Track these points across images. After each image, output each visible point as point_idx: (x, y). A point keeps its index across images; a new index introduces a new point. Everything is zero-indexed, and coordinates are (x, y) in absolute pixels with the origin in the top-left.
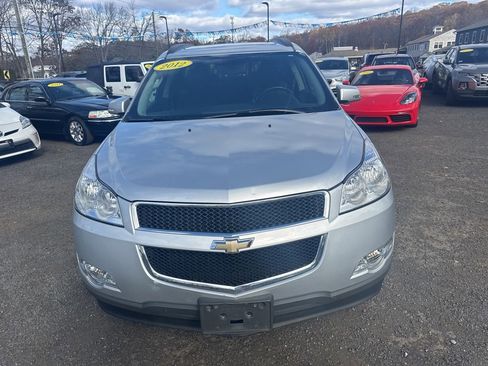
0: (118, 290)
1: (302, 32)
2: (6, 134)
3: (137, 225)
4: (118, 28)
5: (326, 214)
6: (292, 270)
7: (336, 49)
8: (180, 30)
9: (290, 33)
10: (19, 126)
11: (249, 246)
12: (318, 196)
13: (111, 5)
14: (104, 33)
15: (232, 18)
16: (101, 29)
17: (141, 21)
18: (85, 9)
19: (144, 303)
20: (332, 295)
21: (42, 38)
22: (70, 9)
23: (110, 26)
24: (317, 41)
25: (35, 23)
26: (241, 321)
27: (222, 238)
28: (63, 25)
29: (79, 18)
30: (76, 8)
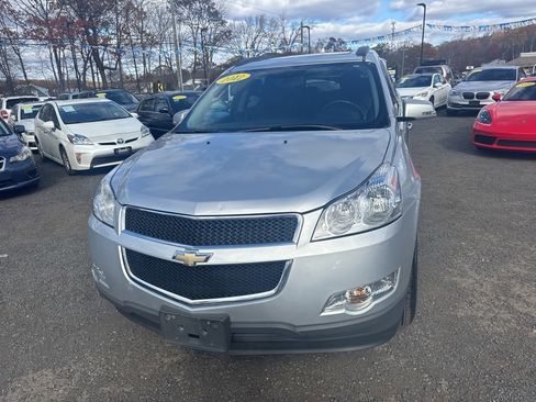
0: (106, 285)
1: (481, 35)
2: (127, 142)
3: (124, 228)
4: (266, 39)
5: (295, 240)
6: (253, 293)
7: (523, 55)
8: (332, 39)
9: (465, 38)
10: (139, 135)
11: (206, 260)
12: (290, 219)
13: (262, 17)
14: (253, 46)
15: (393, 24)
16: (250, 41)
17: (290, 33)
18: (237, 22)
19: (125, 302)
20: (299, 330)
21: (196, 53)
22: (223, 23)
23: (258, 39)
24: (500, 45)
25: (191, 39)
26: (198, 337)
27: (183, 250)
28: (215, 39)
29: (230, 32)
30: (229, 22)
